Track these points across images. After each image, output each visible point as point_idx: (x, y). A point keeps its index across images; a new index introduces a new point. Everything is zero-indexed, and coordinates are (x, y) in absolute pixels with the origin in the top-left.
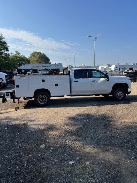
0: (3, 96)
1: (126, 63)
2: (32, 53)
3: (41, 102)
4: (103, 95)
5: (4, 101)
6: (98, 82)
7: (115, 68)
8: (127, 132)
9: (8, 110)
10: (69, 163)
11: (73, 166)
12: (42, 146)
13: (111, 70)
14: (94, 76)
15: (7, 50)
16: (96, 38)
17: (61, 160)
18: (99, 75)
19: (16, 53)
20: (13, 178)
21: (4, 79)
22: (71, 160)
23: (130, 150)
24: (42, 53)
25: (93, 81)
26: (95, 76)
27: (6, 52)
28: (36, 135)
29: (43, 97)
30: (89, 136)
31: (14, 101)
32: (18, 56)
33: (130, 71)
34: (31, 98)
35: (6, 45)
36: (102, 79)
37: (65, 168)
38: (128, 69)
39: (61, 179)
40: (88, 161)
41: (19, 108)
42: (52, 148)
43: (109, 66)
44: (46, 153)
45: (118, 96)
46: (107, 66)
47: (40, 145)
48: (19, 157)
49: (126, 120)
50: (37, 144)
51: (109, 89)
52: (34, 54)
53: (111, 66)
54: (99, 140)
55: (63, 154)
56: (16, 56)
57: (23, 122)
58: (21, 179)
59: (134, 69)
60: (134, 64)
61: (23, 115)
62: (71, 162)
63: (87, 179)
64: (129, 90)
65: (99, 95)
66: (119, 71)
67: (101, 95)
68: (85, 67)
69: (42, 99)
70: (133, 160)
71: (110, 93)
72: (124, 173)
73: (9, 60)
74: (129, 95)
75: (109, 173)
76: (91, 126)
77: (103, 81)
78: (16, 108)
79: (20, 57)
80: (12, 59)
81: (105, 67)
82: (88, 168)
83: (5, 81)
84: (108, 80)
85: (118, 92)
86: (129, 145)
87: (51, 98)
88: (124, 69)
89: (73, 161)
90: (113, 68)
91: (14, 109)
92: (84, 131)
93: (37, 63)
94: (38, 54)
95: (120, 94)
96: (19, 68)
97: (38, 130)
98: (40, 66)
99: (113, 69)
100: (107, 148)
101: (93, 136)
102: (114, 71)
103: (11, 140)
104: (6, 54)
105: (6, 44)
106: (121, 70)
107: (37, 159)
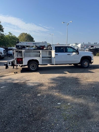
0: (6, 64)
1: (89, 42)
2: (21, 34)
3: (32, 68)
4: (74, 64)
5: (7, 67)
6: (72, 55)
7: (81, 46)
8: (92, 87)
9: (10, 74)
10: (58, 104)
11: (60, 106)
12: (38, 95)
13: (78, 47)
14: (68, 51)
15: (3, 31)
16: (68, 24)
17: (52, 102)
18: (72, 50)
19: (9, 34)
20: (25, 112)
21: (3, 52)
22: (58, 102)
23: (94, 97)
24: (28, 34)
25: (68, 55)
26: (70, 51)
27: (2, 33)
28: (34, 89)
29: (34, 65)
30: (68, 89)
31: (14, 67)
32: (10, 35)
33: (91, 48)
34: (25, 66)
35: (2, 28)
36: (74, 53)
37: (56, 107)
38: (90, 47)
39: (54, 112)
40: (69, 103)
41: (17, 73)
42: (45, 96)
43: (77, 44)
44: (42, 98)
45: (84, 65)
46: (75, 44)
47: (38, 94)
48: (25, 101)
49: (91, 80)
50: (35, 94)
51: (78, 60)
52: (22, 35)
53: (78, 44)
54: (74, 91)
55: (53, 99)
56: (9, 36)
57: (23, 81)
58: (30, 112)
59: (94, 46)
60: (94, 43)
61: (22, 77)
62: (59, 104)
63: (70, 112)
64: (92, 61)
65: (71, 64)
66: (84, 48)
67: (73, 64)
68: (59, 45)
69: (33, 66)
70: (96, 102)
71: (79, 63)
72: (91, 109)
73: (4, 39)
74: (92, 64)
75: (82, 109)
76: (68, 84)
77: (75, 55)
78: (15, 73)
79: (12, 37)
80: (6, 38)
81: (74, 45)
82: (70, 106)
83: (3, 54)
84: (78, 54)
85: (85, 62)
86: (93, 94)
87: (39, 66)
88: (87, 46)
89: (60, 103)
90: (79, 45)
91: (14, 73)
92: (64, 86)
93: (25, 41)
94: (25, 35)
95: (86, 64)
96: (17, 44)
97: (34, 86)
98: (32, 44)
99: (80, 47)
100: (80, 96)
101: (70, 89)
102: (80, 48)
103: (18, 92)
104: (2, 34)
105: (2, 26)
106: (85, 47)
107: (38, 102)
